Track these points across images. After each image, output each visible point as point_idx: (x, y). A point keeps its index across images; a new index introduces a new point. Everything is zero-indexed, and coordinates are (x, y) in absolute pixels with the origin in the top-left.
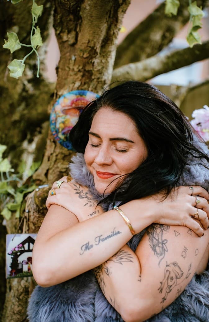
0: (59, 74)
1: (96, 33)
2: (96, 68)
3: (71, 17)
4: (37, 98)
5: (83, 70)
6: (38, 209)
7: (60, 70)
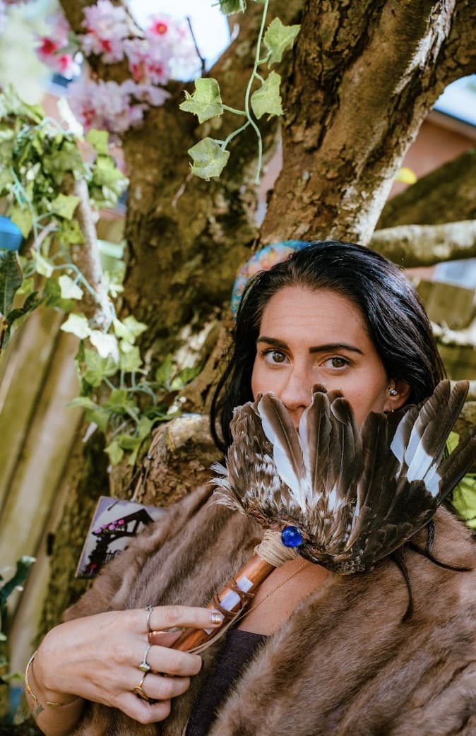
0: (271, 203)
1: (362, 135)
2: (345, 205)
3: (320, 95)
4: (227, 251)
5: (319, 202)
6: (168, 458)
7: (275, 196)
